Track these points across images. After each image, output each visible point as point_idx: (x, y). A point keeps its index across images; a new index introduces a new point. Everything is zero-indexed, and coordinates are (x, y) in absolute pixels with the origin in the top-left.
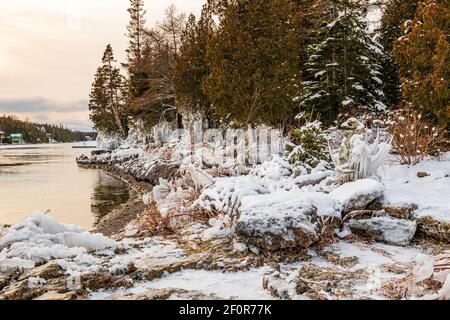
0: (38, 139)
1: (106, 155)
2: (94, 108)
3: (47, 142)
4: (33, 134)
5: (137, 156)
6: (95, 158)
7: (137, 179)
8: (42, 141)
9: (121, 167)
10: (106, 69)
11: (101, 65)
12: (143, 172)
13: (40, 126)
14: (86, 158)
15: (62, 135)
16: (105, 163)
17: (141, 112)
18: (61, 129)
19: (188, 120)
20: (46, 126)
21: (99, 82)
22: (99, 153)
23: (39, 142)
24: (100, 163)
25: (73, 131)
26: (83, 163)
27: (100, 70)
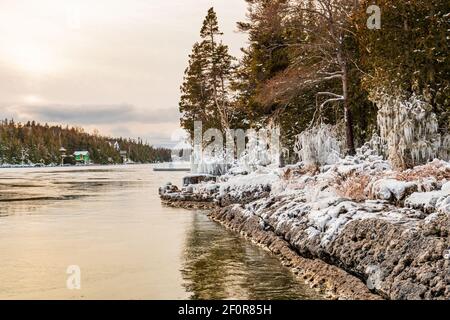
0: (110, 159)
1: (209, 185)
2: (187, 108)
3: (122, 162)
4: (102, 152)
5: (268, 189)
6: (191, 191)
7: (295, 249)
8: (114, 162)
9: (246, 213)
10: (207, 47)
11: (200, 40)
12: (311, 233)
13: (113, 141)
14: (175, 189)
15: (142, 153)
16: (208, 200)
17: (274, 107)
18: (140, 145)
19: (392, 116)
20: (120, 141)
21: (196, 67)
22: (195, 180)
23: (111, 163)
24: (200, 199)
25: (155, 147)
26: (172, 199)
27: (197, 48)
